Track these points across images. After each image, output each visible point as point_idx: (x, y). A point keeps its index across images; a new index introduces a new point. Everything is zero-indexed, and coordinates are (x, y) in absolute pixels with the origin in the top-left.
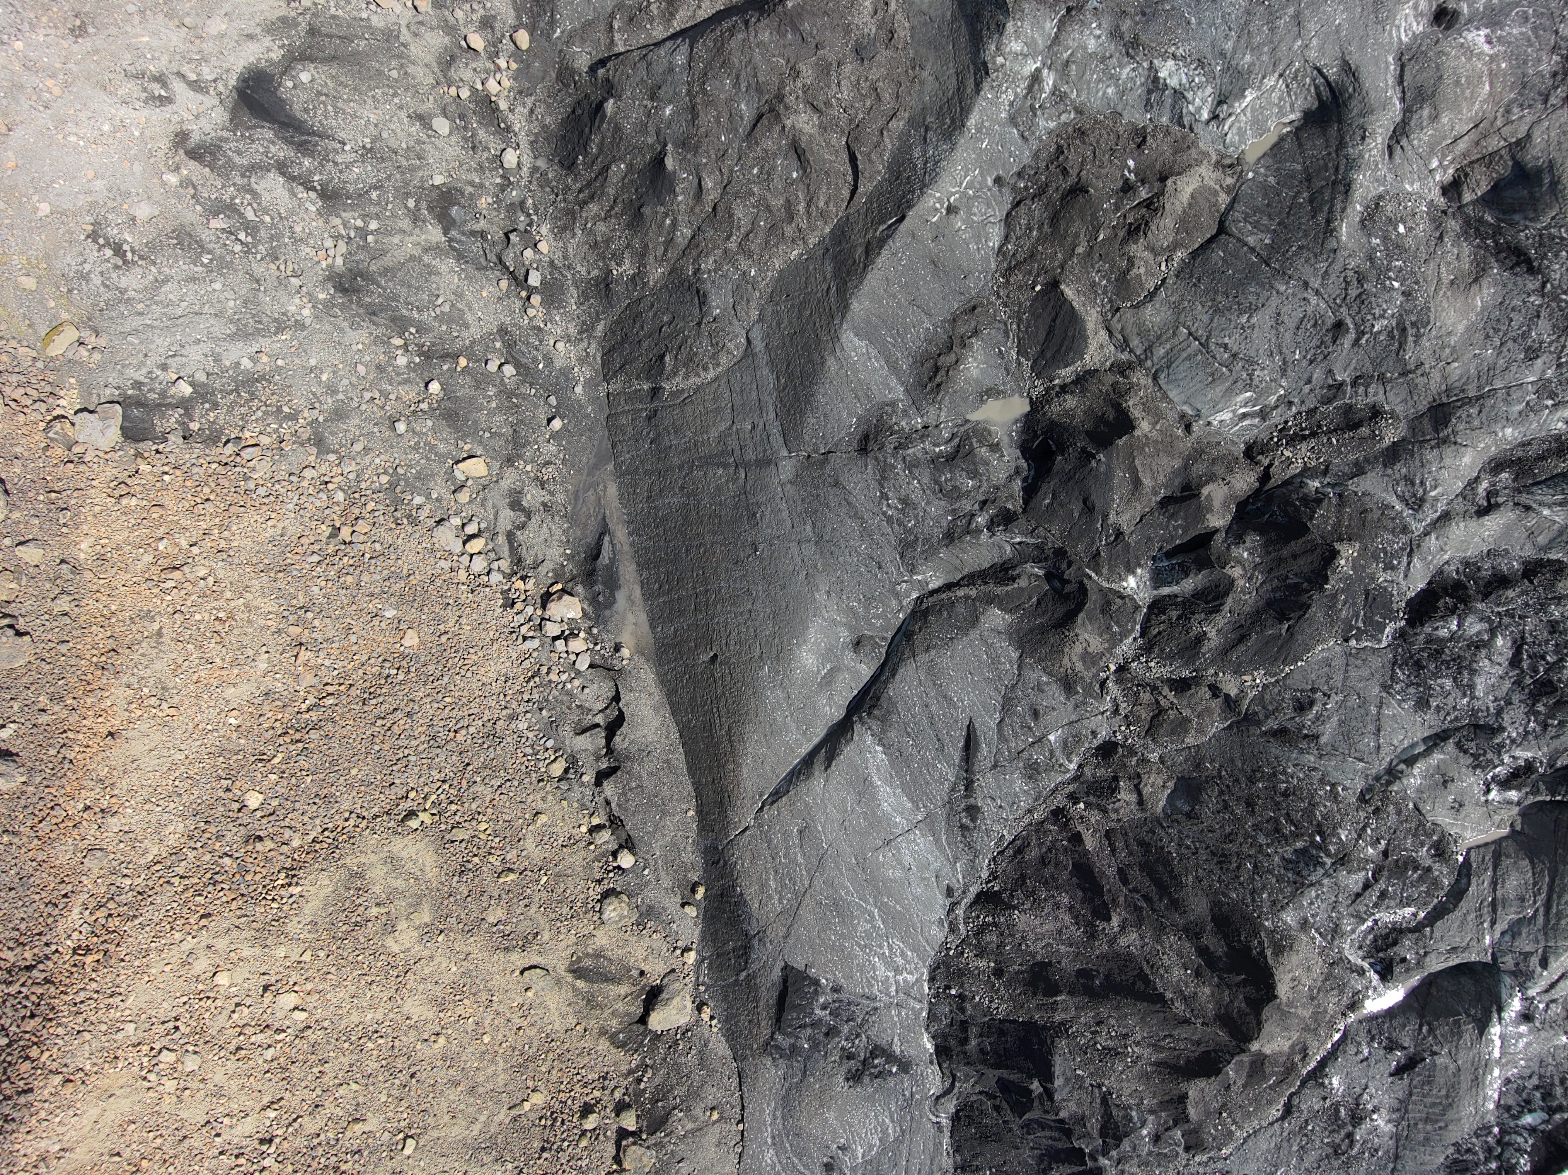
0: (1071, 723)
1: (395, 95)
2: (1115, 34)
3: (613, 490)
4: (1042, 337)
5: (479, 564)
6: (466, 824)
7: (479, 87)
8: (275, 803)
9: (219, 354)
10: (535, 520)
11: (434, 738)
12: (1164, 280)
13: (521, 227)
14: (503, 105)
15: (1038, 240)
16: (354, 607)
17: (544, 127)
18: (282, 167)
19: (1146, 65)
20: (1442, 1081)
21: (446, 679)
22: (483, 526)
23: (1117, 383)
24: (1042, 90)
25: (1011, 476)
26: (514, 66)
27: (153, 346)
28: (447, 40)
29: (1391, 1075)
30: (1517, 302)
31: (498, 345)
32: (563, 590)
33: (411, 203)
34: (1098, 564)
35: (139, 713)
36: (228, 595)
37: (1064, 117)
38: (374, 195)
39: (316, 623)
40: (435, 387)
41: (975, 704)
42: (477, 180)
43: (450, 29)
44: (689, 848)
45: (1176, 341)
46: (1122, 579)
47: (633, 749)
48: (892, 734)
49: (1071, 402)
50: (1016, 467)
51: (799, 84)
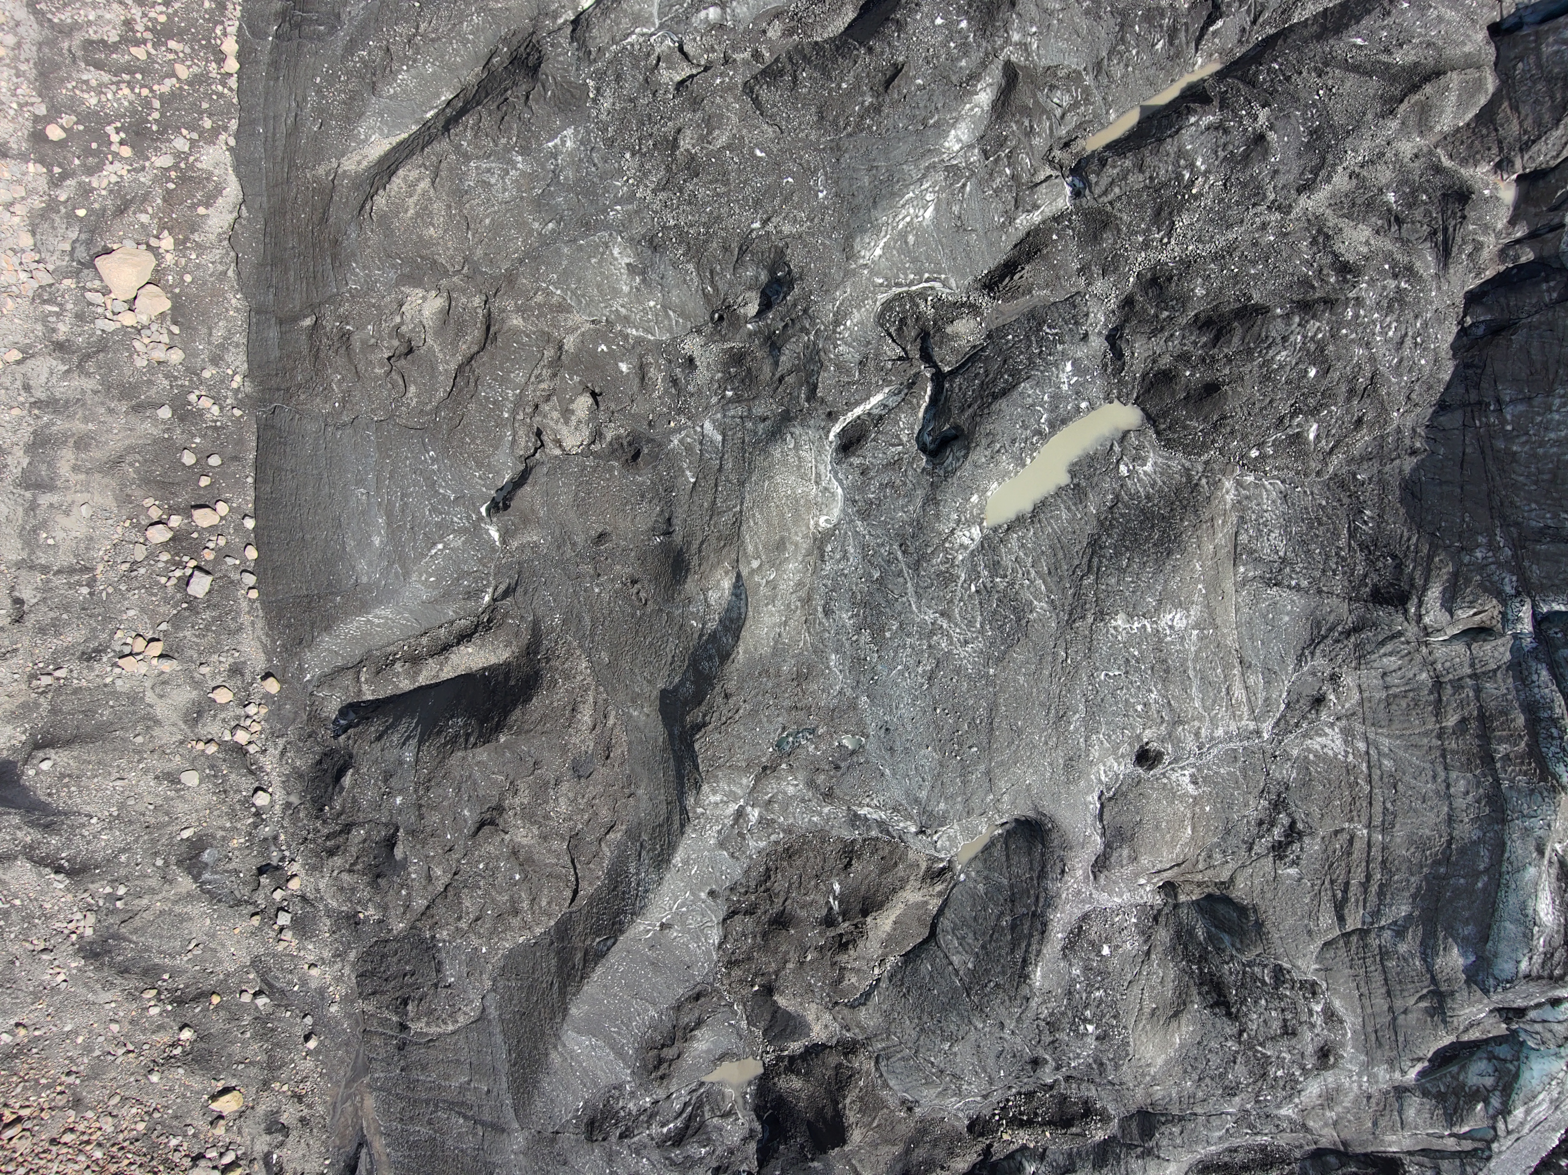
1: (139, 762)
2: (811, 785)
3: (370, 1102)
4: (769, 1017)
7: (229, 738)
10: (294, 1135)
12: (878, 980)
13: (273, 864)
14: (253, 749)
15: (753, 946)
17: (294, 770)
18: (28, 851)
19: (844, 807)
22: (239, 1153)
23: (841, 1066)
24: (748, 821)
25: (745, 1139)
26: (264, 710)
28: (194, 694)
30: (1214, 1044)
31: (253, 975)
33: (160, 862)
37: (773, 838)
38: (123, 858)
40: (186, 1034)
42: (228, 825)
43: (197, 684)
45: (890, 1043)
49: (796, 1083)
50: (751, 1130)
51: (517, 801)
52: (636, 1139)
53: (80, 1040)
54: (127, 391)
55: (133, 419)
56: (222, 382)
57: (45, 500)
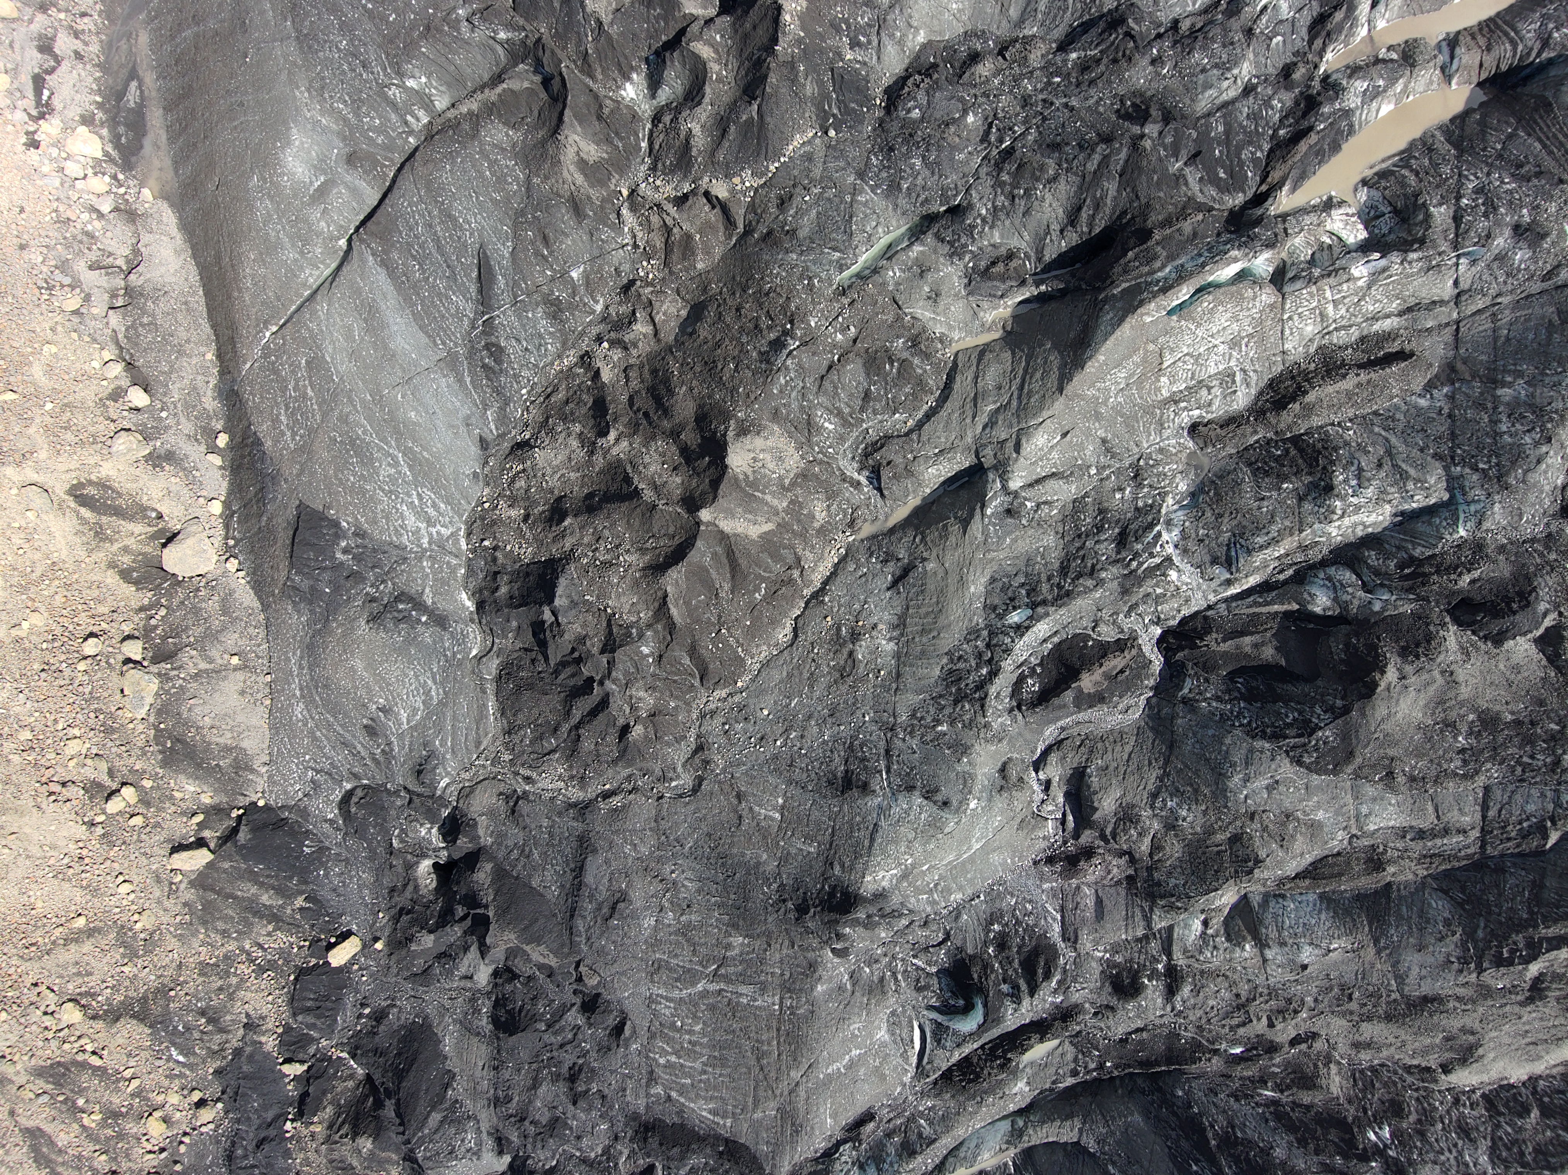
0: (592, 260)
20: (933, 587)
29: (888, 589)
41: (483, 228)
44: (209, 393)
46: (619, 87)
47: (148, 287)
48: (395, 256)
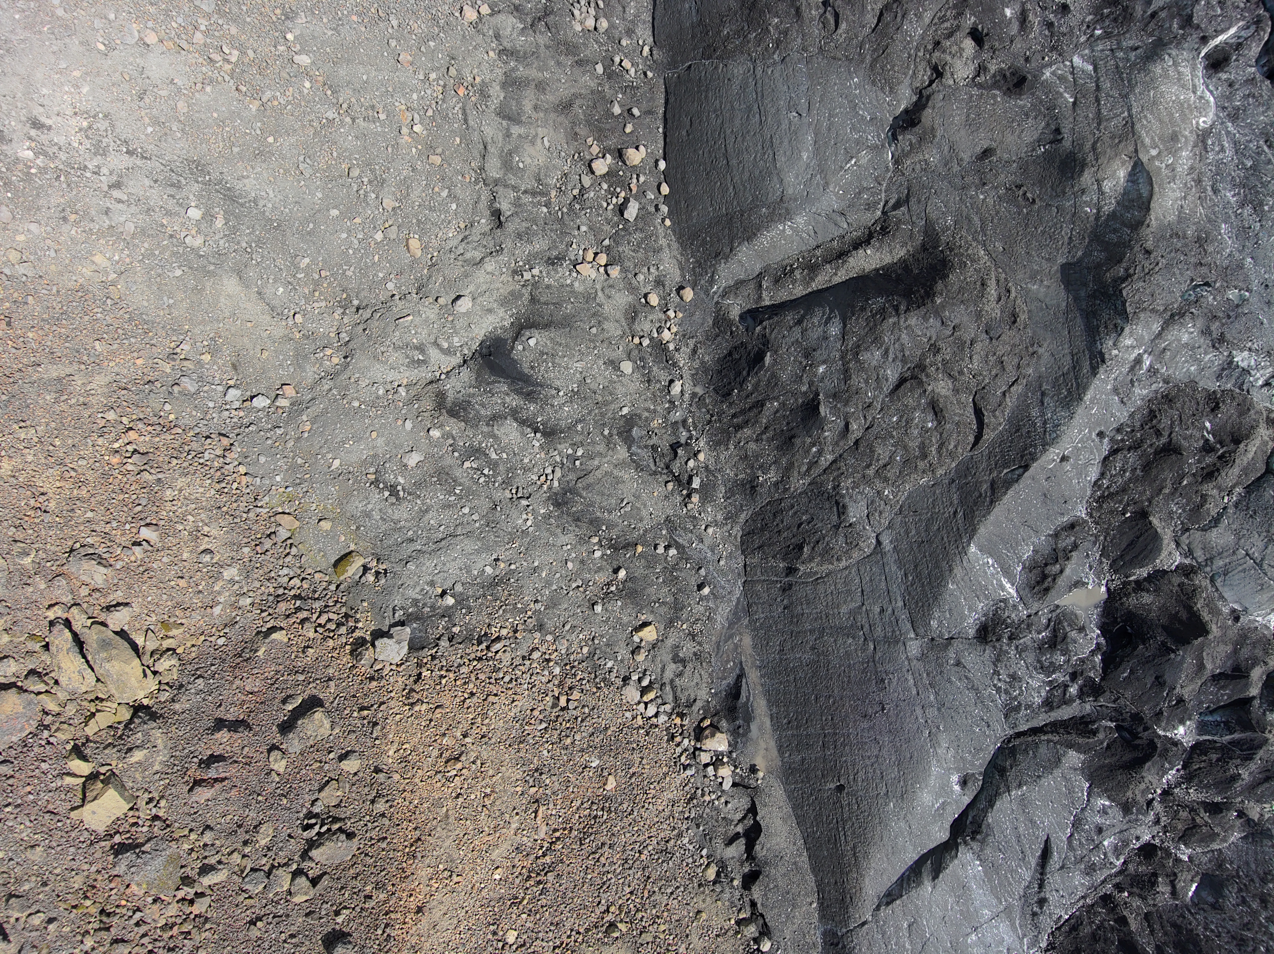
0: (1121, 832)
1: (594, 348)
2: (1206, 332)
3: (747, 641)
4: (1123, 546)
5: (652, 710)
6: (651, 928)
7: (656, 335)
8: (525, 937)
9: (469, 566)
10: (690, 666)
11: (626, 861)
12: (1225, 508)
13: (683, 441)
14: (671, 347)
15: (1130, 479)
16: (571, 763)
17: (703, 363)
18: (514, 413)
19: (1225, 354)
21: (635, 813)
22: (653, 677)
23: (1183, 583)
24: (1141, 369)
25: (1092, 651)
26: (680, 315)
27: (424, 568)
28: (630, 298)
31: (664, 532)
32: (711, 725)
33: (606, 432)
34: (1159, 719)
35: (436, 885)
36: (491, 772)
37: (1154, 387)
38: (580, 427)
39: (548, 781)
40: (622, 574)
41: (1052, 824)
42: (651, 407)
43: (632, 289)
44: (812, 931)
45: (1235, 558)
46: (1174, 728)
47: (770, 856)
48: (988, 851)
49: (1147, 598)
50: (1097, 644)
51: (939, 358)
52: (1022, 641)
53: (544, 575)
54: (570, 48)
55: (577, 71)
56: (634, 51)
57: (516, 130)
